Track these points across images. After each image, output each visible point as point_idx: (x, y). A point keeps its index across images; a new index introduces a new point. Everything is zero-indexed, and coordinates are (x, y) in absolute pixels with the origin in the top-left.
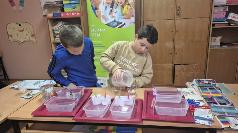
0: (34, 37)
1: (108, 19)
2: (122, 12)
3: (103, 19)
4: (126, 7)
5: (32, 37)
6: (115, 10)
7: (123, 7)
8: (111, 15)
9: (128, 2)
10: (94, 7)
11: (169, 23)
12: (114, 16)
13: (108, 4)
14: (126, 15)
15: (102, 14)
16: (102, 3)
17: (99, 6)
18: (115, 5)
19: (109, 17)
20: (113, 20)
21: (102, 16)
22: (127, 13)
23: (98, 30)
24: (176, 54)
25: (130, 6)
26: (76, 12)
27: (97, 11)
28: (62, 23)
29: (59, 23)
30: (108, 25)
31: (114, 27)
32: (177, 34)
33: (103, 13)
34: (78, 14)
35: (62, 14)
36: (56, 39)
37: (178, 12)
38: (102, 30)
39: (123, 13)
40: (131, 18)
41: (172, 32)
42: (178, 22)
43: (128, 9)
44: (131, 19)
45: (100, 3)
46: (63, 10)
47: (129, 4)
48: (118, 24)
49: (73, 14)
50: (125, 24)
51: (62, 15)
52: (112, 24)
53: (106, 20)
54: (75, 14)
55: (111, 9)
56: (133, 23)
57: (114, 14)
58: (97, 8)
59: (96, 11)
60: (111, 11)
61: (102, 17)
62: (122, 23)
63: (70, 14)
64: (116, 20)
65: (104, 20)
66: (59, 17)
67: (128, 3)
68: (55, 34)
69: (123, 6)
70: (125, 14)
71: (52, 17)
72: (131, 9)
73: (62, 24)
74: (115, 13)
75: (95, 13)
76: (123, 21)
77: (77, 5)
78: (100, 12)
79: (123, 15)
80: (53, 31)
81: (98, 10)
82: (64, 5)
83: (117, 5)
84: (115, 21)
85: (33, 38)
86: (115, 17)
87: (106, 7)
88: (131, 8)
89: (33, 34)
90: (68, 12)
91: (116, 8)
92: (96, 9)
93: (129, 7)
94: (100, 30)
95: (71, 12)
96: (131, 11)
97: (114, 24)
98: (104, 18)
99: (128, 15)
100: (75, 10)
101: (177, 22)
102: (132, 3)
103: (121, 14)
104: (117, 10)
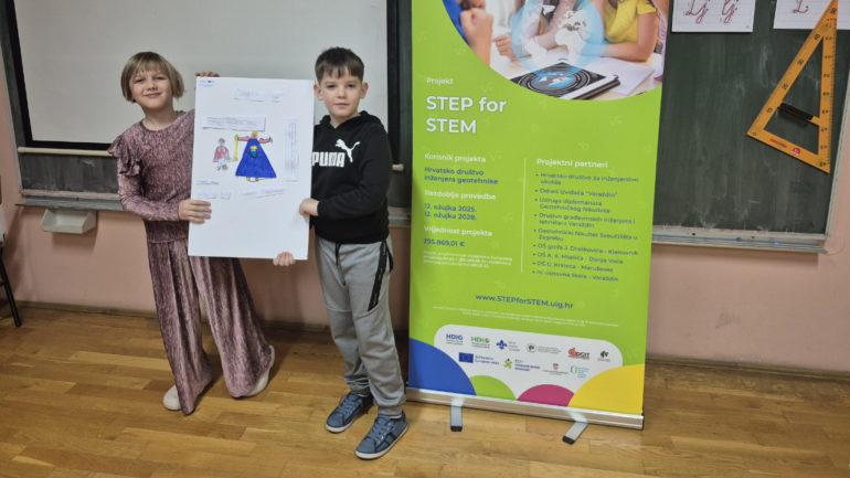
1: (530, 56)
2: (605, 28)
3: (502, 52)
4: (630, 6)
6: (567, 16)
7: (615, 7)
8: (545, 38)
12: (559, 43)
14: (626, 41)
15: (497, 31)
19: (532, 46)
20: (554, 59)
21: (497, 40)
22: (632, 33)
23: (467, 102)
25: (650, 3)
27: (473, 17)
30: (526, 81)
31: (557, 93)
33: (502, 24)
38: (492, 106)
40: (648, 55)
43: (636, 14)
44: (649, 59)
48: (578, 82)
50: (616, 83)
52: (544, 79)
53: (513, 58)
55: (549, 9)
56: (656, 79)
57: (560, 35)
59: (466, 15)
60: (550, 16)
61: (494, 44)
62: (600, 77)
64: (573, 60)
65: (506, 59)
69: (612, 2)
70: (622, 37)
74: (570, 28)
76: (607, 69)
78: (489, 22)
79: (607, 40)
81: (475, 10)
84: (562, 67)
86: (565, 48)
87: (520, 2)
88: (653, 10)
91: (575, 9)
92: (467, 5)
93: (645, 8)
94: (476, 104)
96: (652, 27)
97: (556, 82)
103: (600, 36)
104: (579, 16)
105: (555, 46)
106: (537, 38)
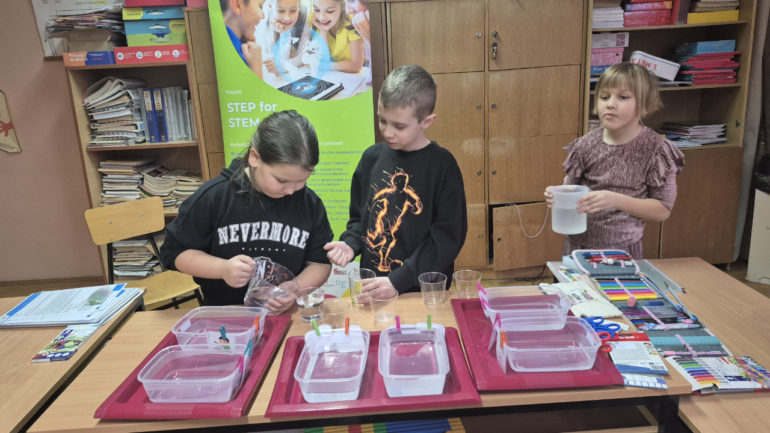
0: (11, 131)
1: (287, 72)
2: (330, 51)
3: (270, 70)
4: (343, 36)
5: (4, 133)
6: (307, 45)
7: (335, 37)
8: (295, 59)
9: (348, 19)
10: (238, 35)
11: (470, 81)
12: (304, 63)
13: (286, 24)
14: (344, 59)
15: (265, 56)
16: (263, 23)
17: (254, 30)
18: (307, 29)
19: (288, 65)
20: (302, 74)
21: (266, 63)
22: (348, 54)
23: (252, 106)
24: (494, 173)
25: (356, 33)
26: (171, 48)
27: (249, 47)
28: (121, 83)
29: (109, 83)
30: (288, 89)
31: (307, 96)
32: (493, 116)
33: (267, 51)
34: (176, 53)
35: (120, 54)
36: (99, 139)
37: (492, 48)
38: (268, 107)
39: (335, 52)
40: (360, 68)
41: (479, 108)
42: (495, 78)
43: (348, 41)
44: (361, 71)
45: (257, 22)
46: (121, 40)
47: (351, 28)
48: (319, 88)
49: (158, 54)
50: (341, 88)
51: (120, 56)
52: (299, 88)
53: (278, 75)
54: (167, 53)
55: (296, 40)
56: (367, 84)
57: (305, 58)
58: (248, 35)
59: (245, 46)
60: (296, 45)
61: (264, 66)
62: (332, 85)
63: (147, 54)
64: (314, 74)
66: (111, 66)
67: (348, 24)
68: (96, 121)
69: (332, 34)
70: (341, 57)
71: (84, 64)
72: (360, 41)
73: (119, 87)
74: (310, 53)
75: (240, 51)
76: (335, 79)
77: (171, 23)
78: (259, 50)
79: (333, 60)
80: (89, 111)
81: (250, 43)
82: (127, 26)
83: (315, 28)
84: (308, 79)
85: (6, 135)
86: (308, 65)
87: (277, 36)
88: (359, 38)
89: (7, 122)
90: (143, 49)
91: (311, 39)
92: (244, 40)
93: (353, 37)
94: (258, 107)
95: (154, 49)
96: (359, 49)
97: (306, 89)
98: (271, 68)
99: (350, 60)
100: (165, 41)
101: (491, 80)
102: (361, 24)
103: (328, 58)
104: (314, 44)
105: (302, 65)
106: (291, 60)
